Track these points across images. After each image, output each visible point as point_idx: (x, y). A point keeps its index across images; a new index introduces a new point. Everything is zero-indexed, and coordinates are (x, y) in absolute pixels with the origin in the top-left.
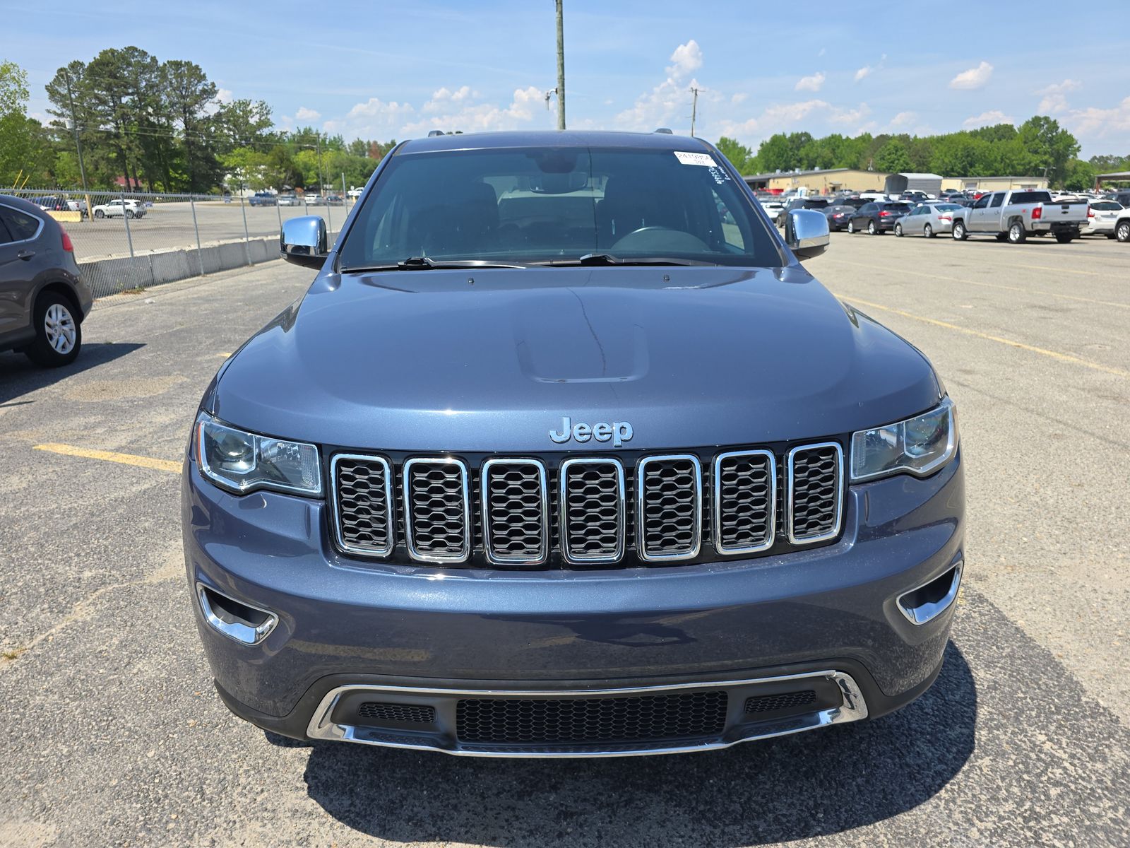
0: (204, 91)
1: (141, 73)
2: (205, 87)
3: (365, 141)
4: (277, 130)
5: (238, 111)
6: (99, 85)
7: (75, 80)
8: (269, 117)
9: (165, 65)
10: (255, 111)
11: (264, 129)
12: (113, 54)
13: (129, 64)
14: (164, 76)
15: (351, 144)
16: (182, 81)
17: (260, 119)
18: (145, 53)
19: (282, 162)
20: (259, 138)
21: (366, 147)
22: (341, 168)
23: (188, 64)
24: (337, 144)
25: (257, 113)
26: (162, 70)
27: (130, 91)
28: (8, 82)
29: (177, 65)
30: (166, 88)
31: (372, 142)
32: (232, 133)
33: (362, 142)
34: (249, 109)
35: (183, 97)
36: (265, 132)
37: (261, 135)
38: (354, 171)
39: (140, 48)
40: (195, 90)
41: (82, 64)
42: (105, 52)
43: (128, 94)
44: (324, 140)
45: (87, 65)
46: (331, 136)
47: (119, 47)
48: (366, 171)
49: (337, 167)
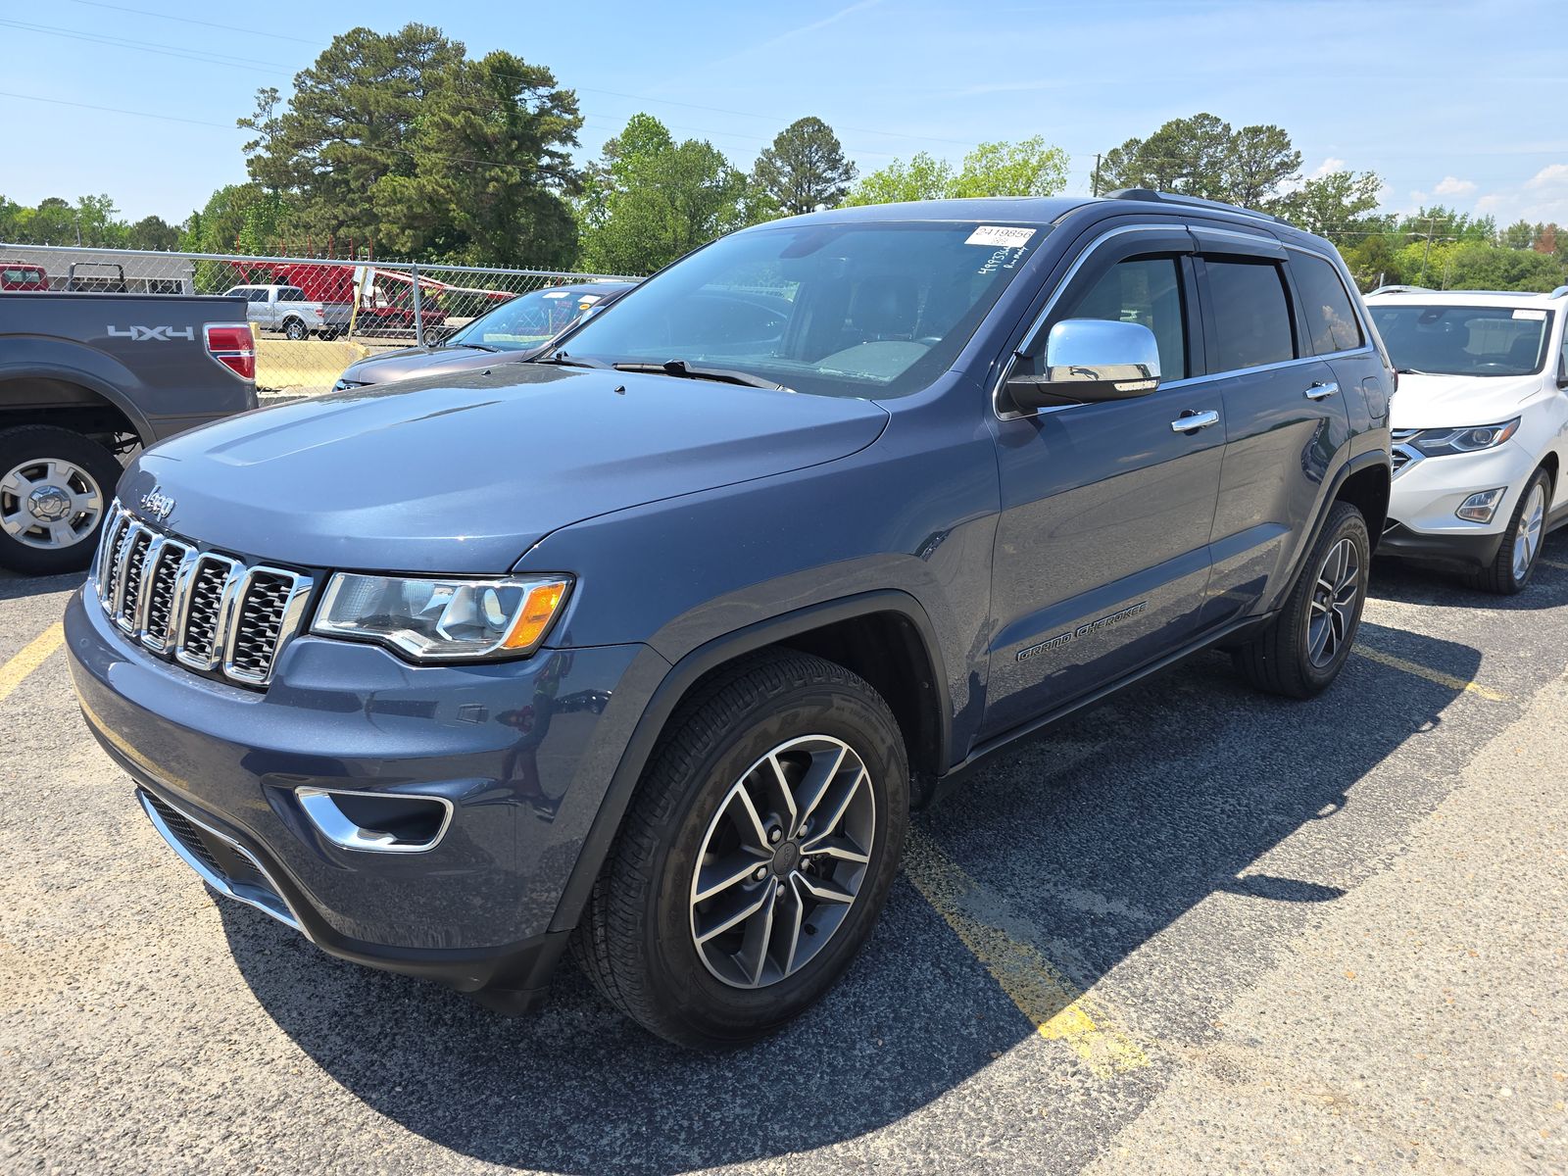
0: (1283, 164)
1: (1205, 147)
2: (1286, 159)
3: (1533, 225)
4: (1380, 212)
5: (1329, 189)
6: (1150, 166)
7: (1126, 162)
8: (1375, 194)
9: (1240, 133)
10: (1355, 187)
11: (1361, 213)
12: (1178, 125)
13: (1194, 137)
14: (1233, 148)
15: (1506, 229)
16: (1256, 153)
17: (1359, 199)
18: (1218, 120)
19: (1374, 260)
20: (1349, 227)
21: (1533, 234)
22: (1472, 267)
23: (1271, 129)
24: (1480, 232)
25: (1358, 189)
26: (1234, 142)
27: (1185, 171)
28: (1048, 171)
29: (1256, 131)
30: (1232, 163)
31: (1545, 225)
32: (1312, 220)
33: (1527, 227)
34: (1346, 185)
35: (1252, 175)
36: (1362, 216)
37: (1355, 221)
38: (1493, 271)
39: (1213, 114)
40: (1269, 165)
41: (1138, 142)
42: (1169, 125)
43: (1182, 176)
44: (1460, 226)
45: (1144, 141)
46: (1474, 218)
47: (1187, 115)
48: (1514, 272)
49: (1464, 266)
